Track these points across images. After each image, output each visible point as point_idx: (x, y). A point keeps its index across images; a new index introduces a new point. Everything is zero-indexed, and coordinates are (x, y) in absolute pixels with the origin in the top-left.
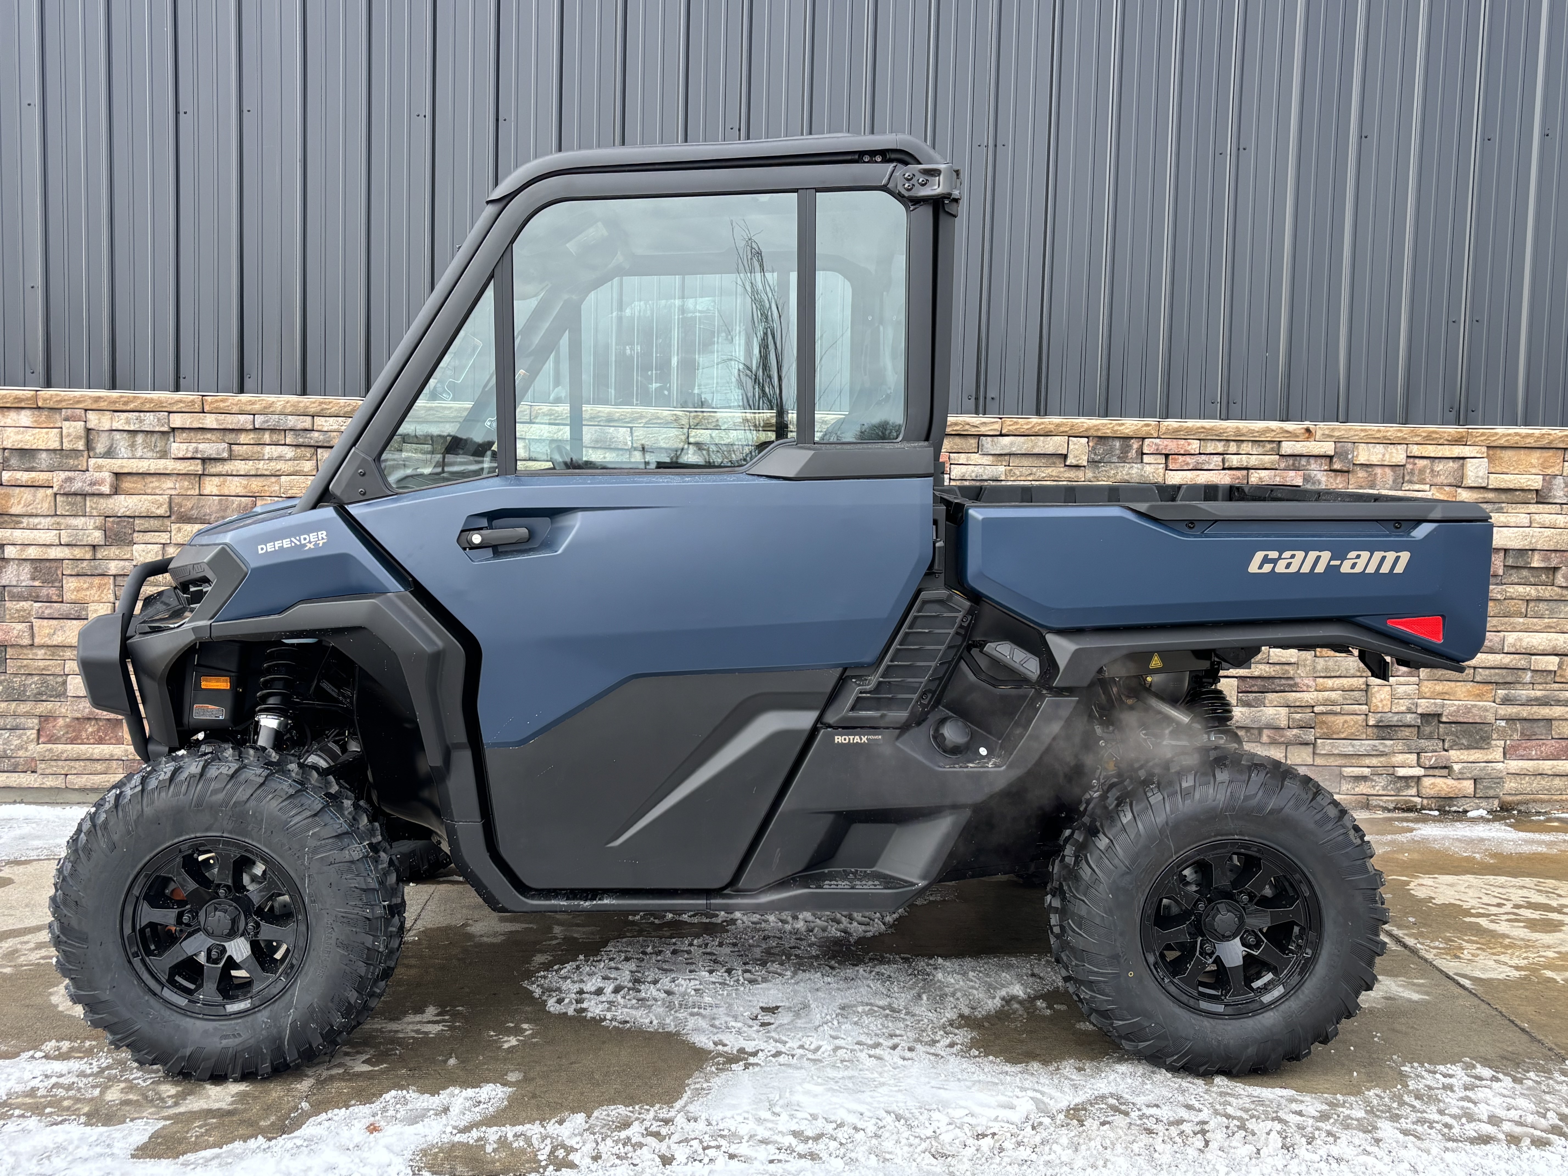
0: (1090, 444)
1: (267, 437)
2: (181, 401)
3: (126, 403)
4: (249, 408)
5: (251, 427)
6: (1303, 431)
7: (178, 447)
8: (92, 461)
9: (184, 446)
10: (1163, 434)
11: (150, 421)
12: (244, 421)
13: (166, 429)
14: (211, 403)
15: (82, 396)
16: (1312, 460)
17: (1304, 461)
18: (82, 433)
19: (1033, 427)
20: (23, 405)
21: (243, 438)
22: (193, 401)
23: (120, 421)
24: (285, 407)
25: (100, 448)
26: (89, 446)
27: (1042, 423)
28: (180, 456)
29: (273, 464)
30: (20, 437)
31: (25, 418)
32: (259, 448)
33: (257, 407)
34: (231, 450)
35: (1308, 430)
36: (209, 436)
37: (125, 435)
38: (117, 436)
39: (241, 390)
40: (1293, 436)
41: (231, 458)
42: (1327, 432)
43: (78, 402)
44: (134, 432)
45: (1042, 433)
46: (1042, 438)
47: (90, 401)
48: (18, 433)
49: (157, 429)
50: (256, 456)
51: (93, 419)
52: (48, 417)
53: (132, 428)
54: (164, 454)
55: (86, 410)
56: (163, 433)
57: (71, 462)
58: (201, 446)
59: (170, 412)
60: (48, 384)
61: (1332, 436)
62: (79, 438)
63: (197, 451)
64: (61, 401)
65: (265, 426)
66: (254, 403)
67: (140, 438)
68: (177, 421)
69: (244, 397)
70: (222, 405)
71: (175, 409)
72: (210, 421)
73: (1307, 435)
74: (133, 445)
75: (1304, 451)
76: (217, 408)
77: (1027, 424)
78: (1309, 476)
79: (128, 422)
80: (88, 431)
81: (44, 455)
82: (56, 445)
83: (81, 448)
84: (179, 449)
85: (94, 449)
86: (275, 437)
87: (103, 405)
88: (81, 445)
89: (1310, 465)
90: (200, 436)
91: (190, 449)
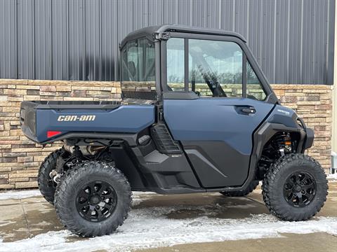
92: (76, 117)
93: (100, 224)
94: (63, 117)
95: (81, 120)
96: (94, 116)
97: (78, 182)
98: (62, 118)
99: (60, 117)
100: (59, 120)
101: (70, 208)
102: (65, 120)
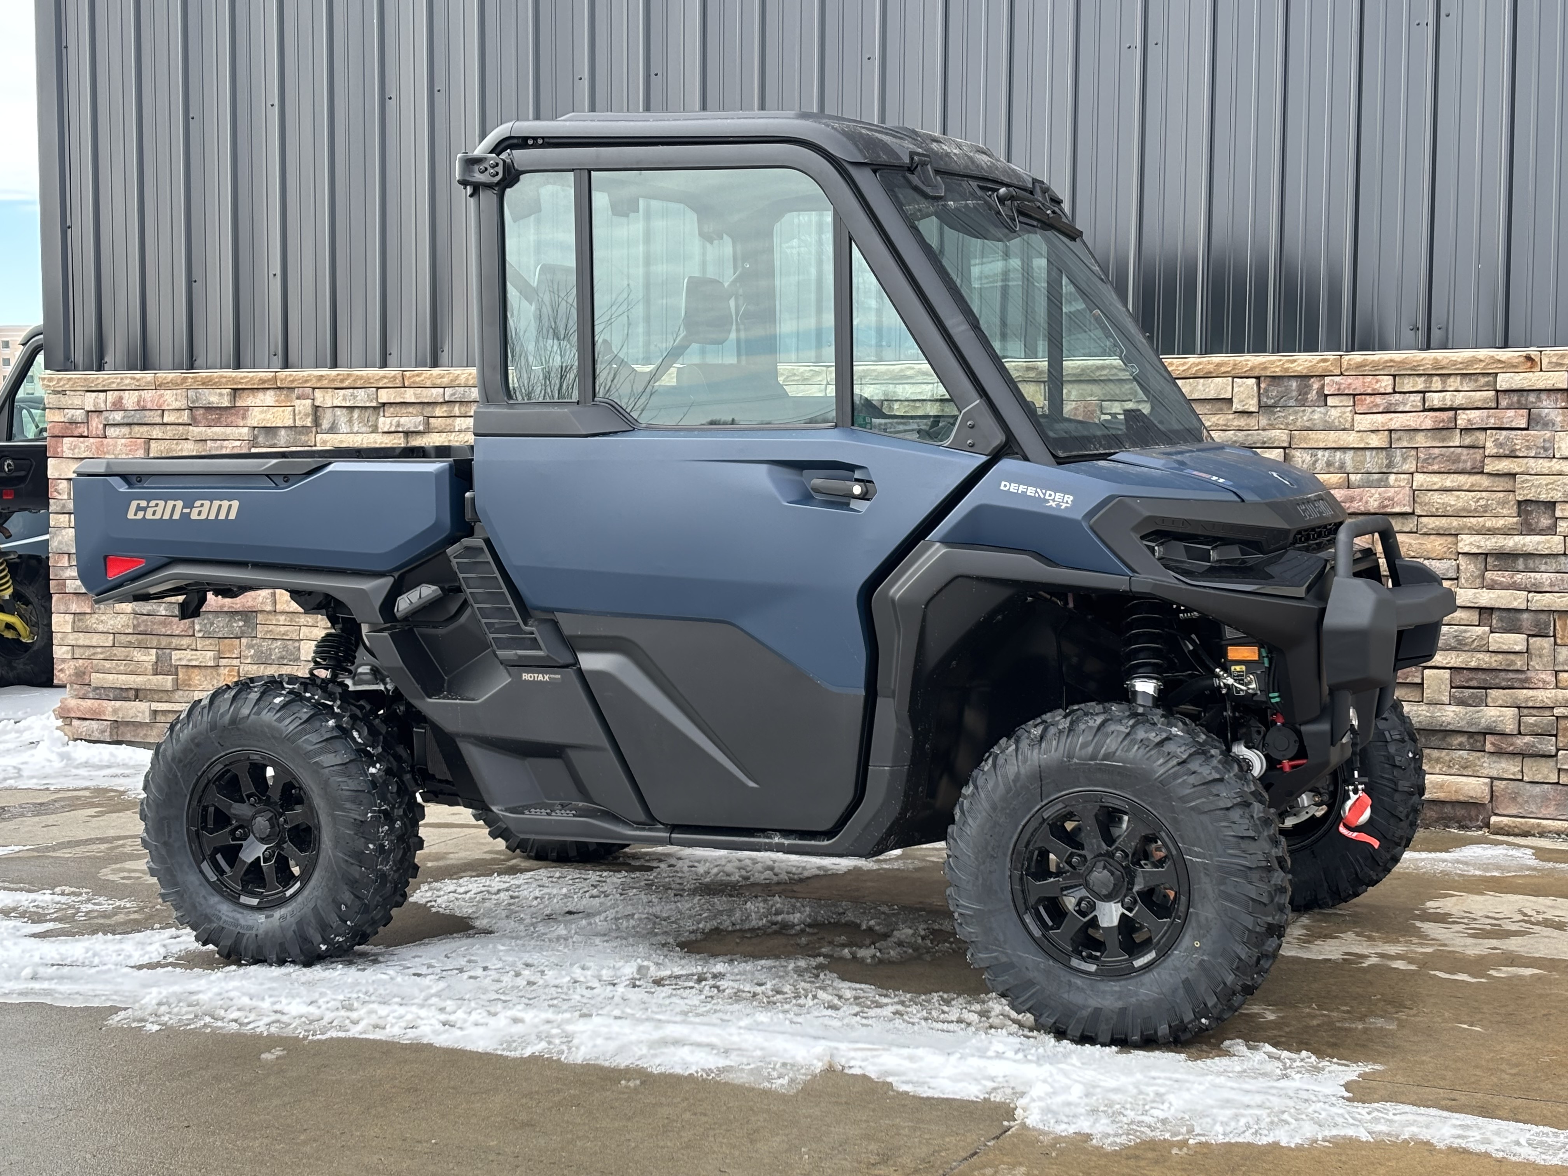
0: (1263, 386)
1: (456, 410)
2: (384, 377)
3: (342, 381)
4: (438, 381)
5: (441, 400)
6: (1522, 359)
7: (385, 422)
8: (319, 437)
9: (388, 420)
10: (1346, 370)
11: (362, 398)
12: (435, 394)
13: (374, 404)
14: (410, 378)
15: (309, 376)
16: (1544, 396)
17: (1532, 398)
18: (309, 410)
19: (1189, 368)
20: (266, 386)
21: (439, 411)
22: (394, 377)
23: (339, 398)
24: (467, 379)
25: (326, 424)
26: (317, 422)
27: (1200, 363)
28: (386, 430)
29: (462, 435)
30: (263, 416)
31: (269, 398)
32: (449, 420)
33: (445, 381)
34: (428, 423)
35: (1529, 358)
36: (410, 409)
37: (344, 410)
38: (338, 412)
39: (435, 364)
40: (1510, 367)
41: (428, 430)
42: (1554, 360)
43: (306, 381)
44: (351, 408)
45: (1201, 374)
46: (1202, 380)
47: (314, 380)
48: (262, 412)
49: (368, 405)
50: (448, 429)
51: (320, 397)
52: (287, 396)
53: (348, 404)
54: (375, 430)
55: (314, 389)
56: (374, 408)
57: (303, 438)
58: (402, 420)
59: (378, 388)
60: (286, 365)
61: (1561, 365)
62: (307, 415)
63: (398, 425)
64: (293, 381)
65: (453, 399)
66: (442, 377)
67: (356, 414)
68: (384, 396)
69: (436, 371)
70: (418, 379)
71: (380, 385)
72: (409, 396)
73: (1529, 364)
74: (350, 421)
75: (1526, 385)
76: (414, 382)
77: (1183, 364)
78: (1539, 415)
79: (344, 399)
80: (316, 408)
81: (283, 432)
82: (290, 423)
83: (309, 425)
84: (384, 424)
85: (321, 425)
86: (463, 409)
87: (325, 383)
88: (308, 422)
89: (1541, 401)
90: (404, 410)
91: (394, 423)
92: (180, 504)
93: (261, 918)
94: (143, 503)
95: (194, 516)
96: (236, 504)
97: (186, 751)
98: (139, 508)
99: (134, 504)
100: (131, 515)
101: (165, 844)
102: (149, 516)
